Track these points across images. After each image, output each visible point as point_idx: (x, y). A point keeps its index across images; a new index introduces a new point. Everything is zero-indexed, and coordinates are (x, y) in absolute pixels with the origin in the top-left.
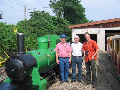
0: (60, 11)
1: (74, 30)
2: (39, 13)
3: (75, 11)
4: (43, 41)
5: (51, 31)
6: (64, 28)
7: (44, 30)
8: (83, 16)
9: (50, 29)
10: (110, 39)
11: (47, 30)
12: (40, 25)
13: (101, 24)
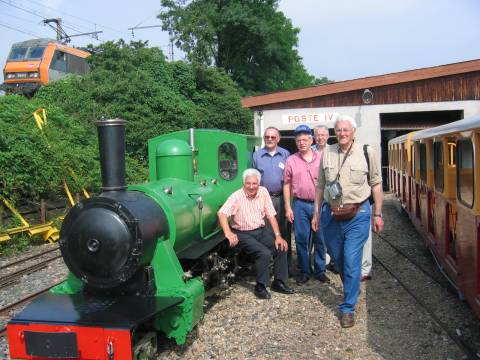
0: (204, 43)
1: (261, 115)
2: (121, 47)
3: (259, 40)
4: (175, 150)
5: (174, 119)
6: (222, 108)
7: (146, 115)
8: (289, 61)
9: (169, 112)
10: (403, 144)
11: (160, 116)
12: (132, 95)
13: (363, 90)
